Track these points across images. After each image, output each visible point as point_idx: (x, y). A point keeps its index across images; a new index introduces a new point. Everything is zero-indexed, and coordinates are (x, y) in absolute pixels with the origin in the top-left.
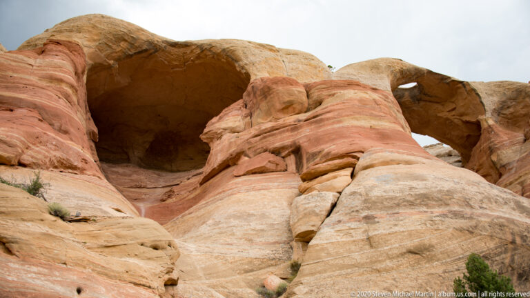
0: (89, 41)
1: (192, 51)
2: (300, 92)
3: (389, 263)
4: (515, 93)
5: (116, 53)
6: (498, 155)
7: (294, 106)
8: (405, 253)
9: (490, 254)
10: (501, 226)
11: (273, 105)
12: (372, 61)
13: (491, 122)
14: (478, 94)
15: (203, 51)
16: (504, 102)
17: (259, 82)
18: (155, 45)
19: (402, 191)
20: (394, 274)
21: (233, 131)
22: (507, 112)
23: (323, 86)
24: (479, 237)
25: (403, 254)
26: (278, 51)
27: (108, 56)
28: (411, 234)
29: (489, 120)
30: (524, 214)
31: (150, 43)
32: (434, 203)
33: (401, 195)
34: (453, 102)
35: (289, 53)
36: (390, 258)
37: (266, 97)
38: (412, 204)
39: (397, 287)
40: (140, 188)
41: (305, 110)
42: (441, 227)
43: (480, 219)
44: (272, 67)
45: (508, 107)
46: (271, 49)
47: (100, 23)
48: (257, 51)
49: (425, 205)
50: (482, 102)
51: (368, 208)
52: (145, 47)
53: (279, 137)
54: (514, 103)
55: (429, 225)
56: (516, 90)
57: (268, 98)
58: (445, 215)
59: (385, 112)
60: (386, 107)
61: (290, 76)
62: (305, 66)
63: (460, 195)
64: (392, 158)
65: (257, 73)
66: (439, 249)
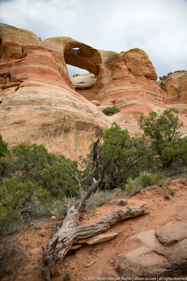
2: (18, 50)
3: (6, 127)
4: (114, 56)
6: (102, 80)
7: (16, 55)
8: (14, 123)
9: (51, 124)
10: (60, 113)
11: (7, 55)
12: (58, 37)
13: (103, 67)
14: (100, 55)
16: (110, 59)
17: (4, 43)
19: (25, 98)
20: (6, 131)
22: (111, 63)
23: (29, 48)
24: (48, 117)
25: (12, 124)
26: (17, 29)
28: (19, 116)
29: (103, 66)
30: (75, 108)
32: (36, 103)
33: (24, 100)
34: (93, 57)
35: (22, 31)
36: (7, 125)
37: (5, 51)
38: (27, 104)
39: (5, 136)
41: (21, 57)
42: (32, 114)
43: (51, 110)
44: (12, 37)
45: (111, 62)
46: (13, 28)
48: (6, 29)
49: (32, 104)
50: (101, 59)
51: (10, 105)
53: (4, 69)
54: (113, 60)
55: (28, 113)
56: (114, 55)
57: (6, 51)
58: (37, 109)
59: (49, 61)
60: (50, 59)
61: (20, 41)
62: (28, 38)
63: (48, 101)
64: (32, 83)
65: (5, 39)
66: (28, 122)
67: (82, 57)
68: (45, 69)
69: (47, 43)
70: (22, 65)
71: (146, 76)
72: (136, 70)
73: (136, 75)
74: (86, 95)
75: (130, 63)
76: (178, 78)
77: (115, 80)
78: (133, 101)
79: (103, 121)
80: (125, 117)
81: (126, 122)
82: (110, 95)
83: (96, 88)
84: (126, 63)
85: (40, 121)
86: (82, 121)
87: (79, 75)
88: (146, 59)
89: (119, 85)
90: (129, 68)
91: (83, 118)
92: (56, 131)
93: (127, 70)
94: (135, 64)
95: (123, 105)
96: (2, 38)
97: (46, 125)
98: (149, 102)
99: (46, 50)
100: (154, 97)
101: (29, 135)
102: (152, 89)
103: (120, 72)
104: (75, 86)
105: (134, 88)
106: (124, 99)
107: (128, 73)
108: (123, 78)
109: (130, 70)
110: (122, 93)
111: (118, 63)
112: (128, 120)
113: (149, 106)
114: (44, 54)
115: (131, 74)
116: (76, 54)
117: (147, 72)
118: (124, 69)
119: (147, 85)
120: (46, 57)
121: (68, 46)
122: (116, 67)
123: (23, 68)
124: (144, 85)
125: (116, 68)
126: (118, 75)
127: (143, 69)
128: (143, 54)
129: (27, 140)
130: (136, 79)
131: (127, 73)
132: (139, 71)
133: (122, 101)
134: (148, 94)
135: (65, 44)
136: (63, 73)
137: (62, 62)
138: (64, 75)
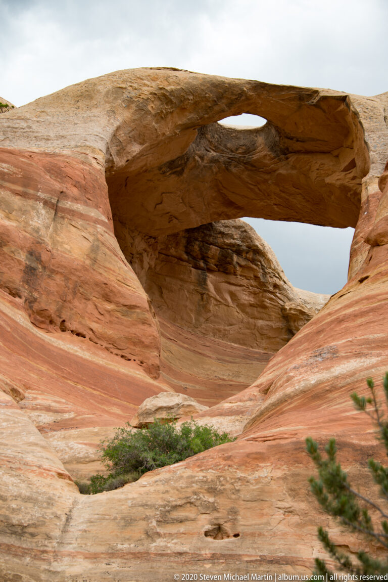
13: (373, 189)
14: (361, 124)
29: (374, 183)
50: (366, 143)
78: (347, 367)
81: (217, 531)
89: (377, 276)
110: (342, 320)
135: (128, 107)
136: (44, 257)
137: (38, 199)
138: (53, 271)
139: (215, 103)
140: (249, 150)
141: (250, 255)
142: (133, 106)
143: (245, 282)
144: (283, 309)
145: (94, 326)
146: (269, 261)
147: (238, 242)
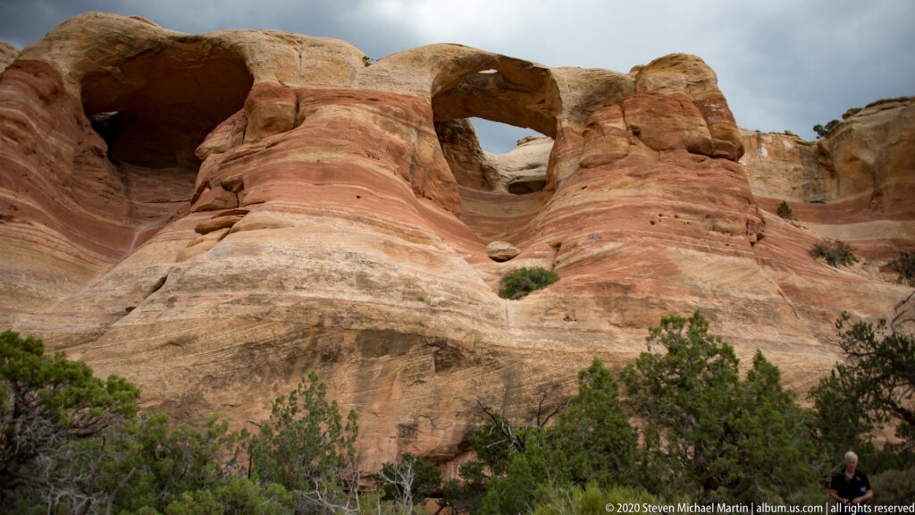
0: (77, 49)
1: (203, 47)
2: (285, 106)
3: (144, 356)
5: (113, 57)
6: (558, 169)
7: (278, 123)
8: (166, 345)
9: (275, 341)
10: (308, 310)
11: (257, 122)
12: (417, 50)
14: (557, 88)
15: (214, 46)
16: (591, 97)
17: (255, 90)
18: (160, 43)
19: (217, 270)
20: (142, 367)
21: (218, 151)
23: (311, 99)
24: (267, 324)
25: (162, 346)
27: (103, 63)
28: (186, 324)
30: (364, 290)
31: (153, 41)
32: (242, 285)
33: (214, 275)
34: (542, 93)
35: (314, 44)
36: (148, 350)
38: (218, 286)
40: (162, 202)
41: (292, 126)
42: (221, 316)
43: (279, 303)
44: (281, 67)
47: (91, 24)
48: (267, 46)
49: (231, 287)
50: (559, 97)
51: (177, 289)
52: (147, 47)
55: (210, 314)
56: (606, 82)
58: (238, 301)
59: (353, 138)
60: (360, 130)
61: (303, 76)
62: (326, 62)
63: (276, 275)
64: (260, 221)
65: (262, 77)
66: (202, 340)
67: (509, 92)
68: (333, 164)
69: (383, 70)
70: (273, 155)
71: (693, 149)
72: (659, 130)
73: (659, 148)
74: (522, 211)
75: (638, 110)
76: (876, 128)
77: (585, 170)
78: (609, 246)
79: (464, 321)
80: (565, 302)
81: (567, 318)
82: (554, 224)
83: (549, 191)
84: (626, 112)
85: (239, 335)
86: (383, 327)
87: (534, 139)
88: (705, 89)
89: (593, 188)
90: (633, 128)
91: (388, 317)
92: (292, 359)
93: (624, 135)
94: (654, 112)
95: (573, 260)
96: (255, 73)
97: (258, 346)
98: (672, 245)
99: (359, 99)
100: (707, 222)
101: (201, 376)
102: (705, 193)
103: (602, 141)
104: (507, 180)
105: (635, 196)
106: (581, 237)
107: (631, 143)
108: (608, 162)
109: (637, 133)
110: (588, 215)
111: (598, 114)
112: (574, 311)
113: (668, 260)
114: (346, 117)
115: (641, 144)
116: (491, 85)
117: (696, 134)
118: (614, 131)
119: (689, 181)
120: (349, 124)
121: (453, 71)
122: (592, 125)
123: (273, 165)
124: (676, 181)
125: (592, 131)
126: (594, 153)
127: (684, 125)
128: (697, 72)
129: (192, 390)
130: (659, 160)
131: (623, 143)
132: (666, 135)
133: (575, 246)
134: (682, 215)
135: (439, 67)
136: (417, 159)
137: (413, 127)
138: (420, 166)
139: (479, 65)
140: (484, 84)
141: (467, 134)
142: (442, 67)
143: (462, 149)
144: (481, 165)
145: (434, 193)
146: (475, 137)
147: (461, 127)
